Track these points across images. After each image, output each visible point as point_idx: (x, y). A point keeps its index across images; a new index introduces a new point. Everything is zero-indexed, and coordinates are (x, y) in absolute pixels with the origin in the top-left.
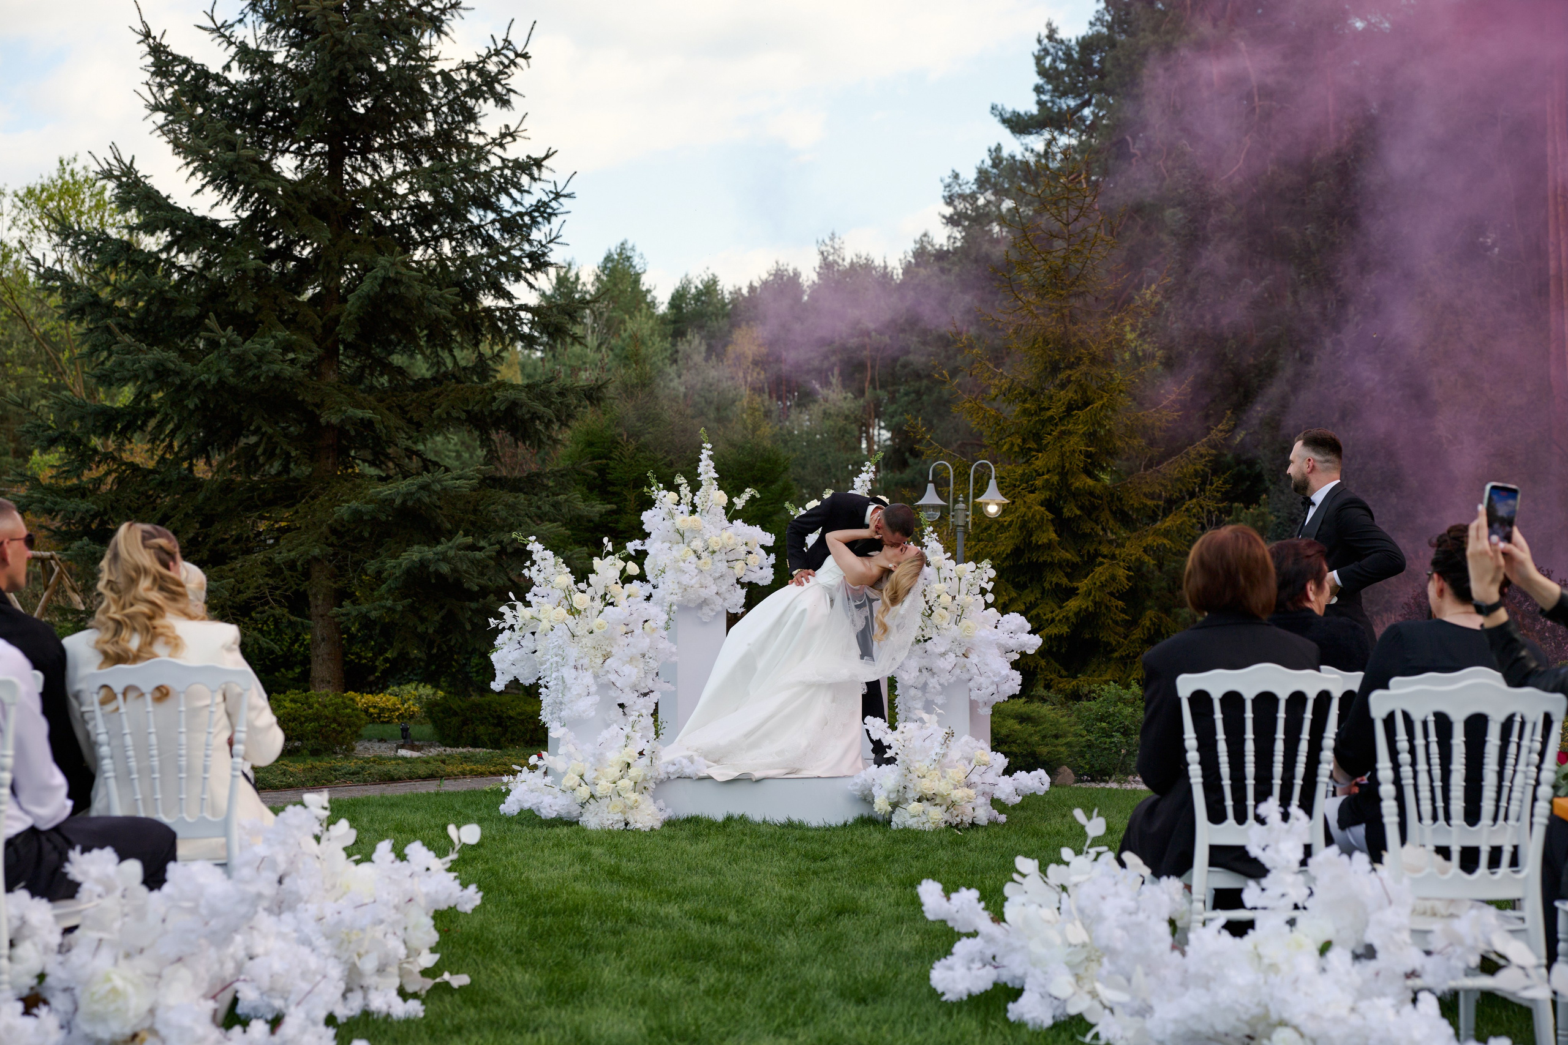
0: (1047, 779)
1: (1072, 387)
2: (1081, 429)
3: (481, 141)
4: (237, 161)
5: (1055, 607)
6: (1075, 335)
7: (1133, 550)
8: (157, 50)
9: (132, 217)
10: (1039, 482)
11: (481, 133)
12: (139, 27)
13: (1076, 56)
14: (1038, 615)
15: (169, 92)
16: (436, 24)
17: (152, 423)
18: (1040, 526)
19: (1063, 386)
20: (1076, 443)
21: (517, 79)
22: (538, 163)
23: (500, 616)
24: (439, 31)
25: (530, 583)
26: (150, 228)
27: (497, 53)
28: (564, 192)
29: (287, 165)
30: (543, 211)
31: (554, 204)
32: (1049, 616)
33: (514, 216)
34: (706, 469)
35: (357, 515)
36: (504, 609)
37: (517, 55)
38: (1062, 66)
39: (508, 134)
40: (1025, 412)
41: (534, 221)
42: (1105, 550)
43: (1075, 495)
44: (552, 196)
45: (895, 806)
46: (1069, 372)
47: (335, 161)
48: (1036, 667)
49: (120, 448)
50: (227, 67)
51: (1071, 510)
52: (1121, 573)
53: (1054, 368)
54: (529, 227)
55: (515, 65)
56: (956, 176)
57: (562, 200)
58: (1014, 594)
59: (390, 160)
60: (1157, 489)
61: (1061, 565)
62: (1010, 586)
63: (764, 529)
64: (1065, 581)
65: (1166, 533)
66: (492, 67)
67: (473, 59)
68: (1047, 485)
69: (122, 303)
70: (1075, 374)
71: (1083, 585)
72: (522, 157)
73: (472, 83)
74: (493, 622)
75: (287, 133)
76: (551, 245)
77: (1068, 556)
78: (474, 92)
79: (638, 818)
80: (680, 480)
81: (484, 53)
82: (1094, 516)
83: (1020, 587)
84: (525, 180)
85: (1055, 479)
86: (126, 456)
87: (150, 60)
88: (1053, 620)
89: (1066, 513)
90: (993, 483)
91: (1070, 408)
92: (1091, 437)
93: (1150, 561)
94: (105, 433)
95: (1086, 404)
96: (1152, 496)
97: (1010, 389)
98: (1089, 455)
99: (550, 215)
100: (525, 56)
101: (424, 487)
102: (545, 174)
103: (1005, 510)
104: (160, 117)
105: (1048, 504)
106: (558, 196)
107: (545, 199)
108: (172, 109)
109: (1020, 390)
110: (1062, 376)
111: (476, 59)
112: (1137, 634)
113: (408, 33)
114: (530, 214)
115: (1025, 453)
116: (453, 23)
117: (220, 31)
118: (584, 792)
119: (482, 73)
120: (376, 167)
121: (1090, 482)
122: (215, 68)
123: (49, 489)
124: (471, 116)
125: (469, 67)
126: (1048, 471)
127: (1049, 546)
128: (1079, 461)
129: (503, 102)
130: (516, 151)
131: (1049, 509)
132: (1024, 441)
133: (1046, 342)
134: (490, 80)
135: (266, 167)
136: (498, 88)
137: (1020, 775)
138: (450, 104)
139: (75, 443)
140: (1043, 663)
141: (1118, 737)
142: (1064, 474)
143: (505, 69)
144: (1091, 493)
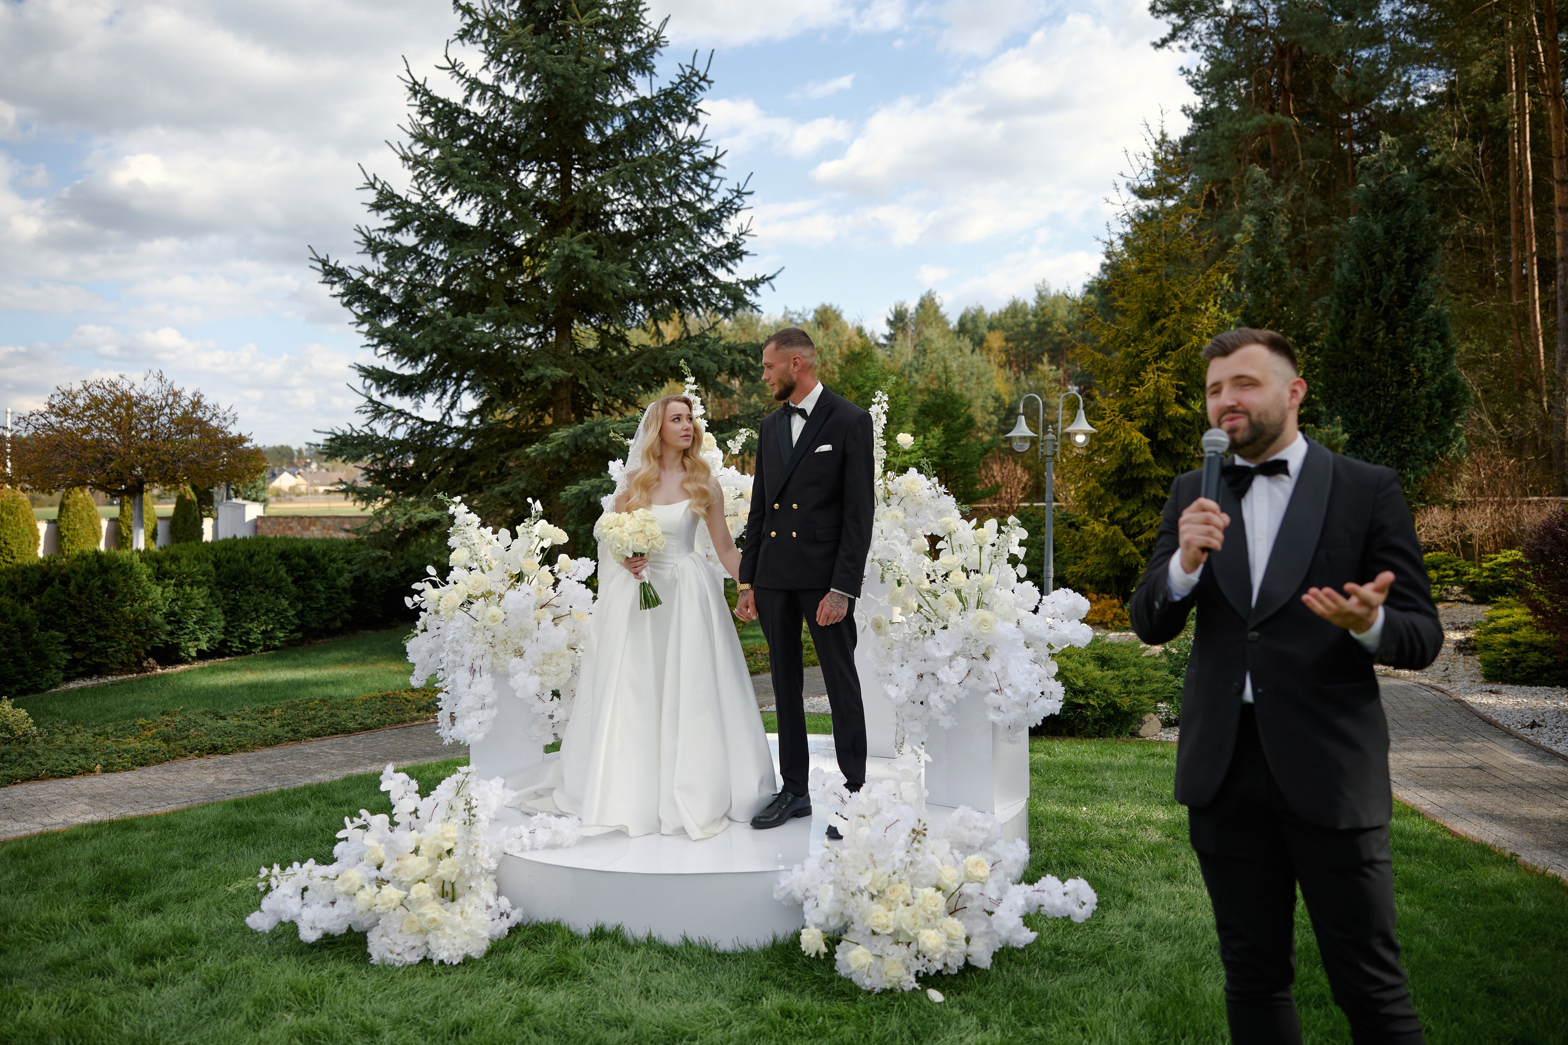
0: (1090, 896)
1: (1168, 332)
5: (1154, 513)
6: (1169, 289)
8: (422, 94)
13: (1180, 151)
14: (1139, 521)
16: (643, 63)
21: (701, 100)
22: (713, 163)
23: (419, 594)
26: (401, 228)
27: (686, 79)
28: (744, 191)
30: (728, 208)
31: (736, 200)
32: (1148, 522)
36: (423, 586)
37: (700, 79)
38: (1171, 157)
39: (694, 144)
40: (1128, 354)
41: (722, 216)
43: (1170, 421)
44: (735, 194)
45: (833, 940)
46: (1163, 321)
47: (563, 176)
48: (1138, 564)
50: (467, 101)
51: (1166, 434)
54: (720, 220)
55: (701, 88)
57: (745, 197)
58: (1118, 504)
61: (1158, 479)
62: (1116, 497)
66: (681, 91)
68: (1144, 415)
70: (1169, 322)
72: (702, 160)
73: (668, 107)
74: (408, 602)
75: (527, 156)
76: (743, 237)
77: (1164, 472)
78: (670, 112)
79: (444, 941)
81: (677, 80)
82: (1186, 438)
83: (1124, 498)
85: (1152, 408)
87: (415, 101)
88: (1151, 526)
89: (1161, 436)
90: (1081, 413)
91: (1165, 350)
95: (1179, 346)
97: (1116, 337)
98: (1182, 388)
99: (737, 210)
100: (707, 79)
103: (1094, 438)
105: (1147, 431)
106: (739, 194)
107: (730, 197)
109: (1124, 337)
110: (1159, 324)
111: (670, 86)
114: (718, 210)
116: (655, 61)
117: (455, 70)
119: (674, 96)
121: (1182, 411)
125: (666, 94)
126: (1146, 403)
127: (1147, 463)
128: (1172, 393)
129: (693, 119)
130: (698, 155)
131: (1146, 435)
132: (1127, 378)
133: (1145, 297)
134: (682, 105)
135: (513, 180)
136: (690, 109)
137: (1049, 882)
140: (1143, 560)
142: (1160, 405)
143: (691, 91)
144: (1183, 419)
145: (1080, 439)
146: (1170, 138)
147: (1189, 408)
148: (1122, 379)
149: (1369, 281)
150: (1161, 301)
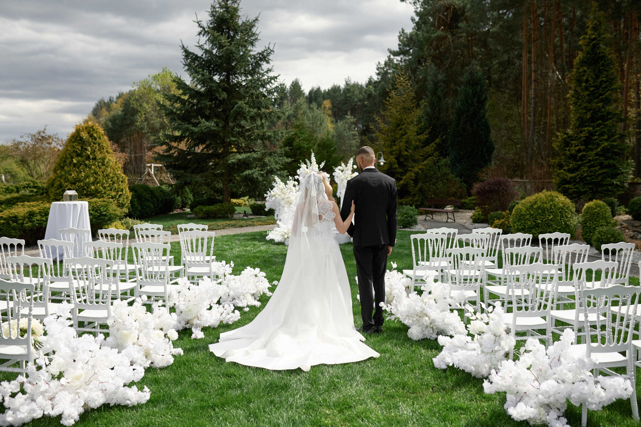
1: (403, 130)
2: (404, 140)
3: (262, 72)
4: (205, 79)
7: (416, 169)
8: (186, 51)
9: (181, 91)
10: (394, 153)
11: (262, 70)
12: (181, 45)
15: (189, 61)
16: (252, 44)
17: (186, 140)
18: (394, 163)
19: (401, 129)
20: (402, 144)
21: (271, 57)
22: (276, 78)
23: (267, 194)
24: (253, 45)
25: (274, 187)
26: (184, 94)
27: (266, 50)
29: (216, 78)
33: (270, 90)
34: (313, 159)
35: (233, 163)
36: (268, 192)
37: (271, 51)
38: (405, 39)
39: (269, 70)
40: (392, 136)
42: (409, 169)
43: (403, 156)
47: (228, 77)
49: (178, 145)
50: (202, 55)
51: (402, 160)
52: (413, 175)
53: (399, 125)
55: (271, 53)
56: (379, 63)
59: (241, 77)
60: (422, 154)
61: (399, 172)
63: (327, 173)
64: (400, 176)
65: (424, 165)
66: (265, 54)
67: (261, 52)
68: (396, 154)
69: (178, 112)
70: (403, 127)
71: (404, 177)
72: (272, 76)
73: (260, 58)
74: (265, 195)
75: (217, 71)
78: (261, 60)
80: (308, 161)
81: (263, 50)
82: (407, 161)
84: (273, 81)
85: (398, 152)
86: (179, 147)
87: (184, 54)
89: (401, 160)
90: (382, 157)
91: (402, 135)
92: (407, 142)
93: (420, 172)
94: (175, 141)
95: (406, 134)
96: (421, 156)
98: (406, 147)
100: (273, 51)
101: (249, 157)
102: (278, 80)
103: (385, 163)
104: (187, 68)
105: (396, 158)
108: (189, 65)
109: (390, 130)
110: (400, 127)
112: (416, 189)
113: (245, 46)
115: (391, 146)
116: (256, 43)
117: (201, 47)
118: (286, 236)
119: (263, 55)
120: (238, 78)
121: (406, 153)
122: (199, 55)
123: (163, 156)
124: (260, 65)
125: (259, 54)
126: (397, 150)
127: (396, 168)
128: (404, 148)
129: (268, 62)
130: (271, 74)
131: (396, 160)
133: (397, 119)
134: (265, 58)
135: (211, 79)
136: (267, 59)
138: (255, 63)
139: (167, 144)
141: (409, 218)
142: (400, 151)
143: (268, 54)
144: (407, 155)
145: (382, 164)
146: (406, 31)
147: (408, 152)
148: (390, 143)
149: (466, 109)
150: (402, 120)
